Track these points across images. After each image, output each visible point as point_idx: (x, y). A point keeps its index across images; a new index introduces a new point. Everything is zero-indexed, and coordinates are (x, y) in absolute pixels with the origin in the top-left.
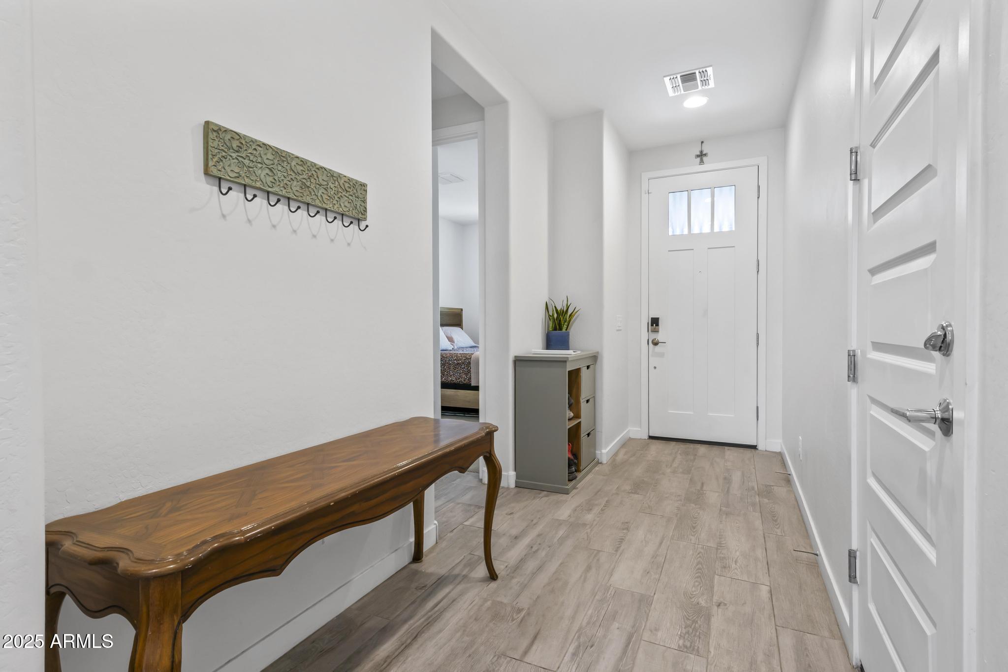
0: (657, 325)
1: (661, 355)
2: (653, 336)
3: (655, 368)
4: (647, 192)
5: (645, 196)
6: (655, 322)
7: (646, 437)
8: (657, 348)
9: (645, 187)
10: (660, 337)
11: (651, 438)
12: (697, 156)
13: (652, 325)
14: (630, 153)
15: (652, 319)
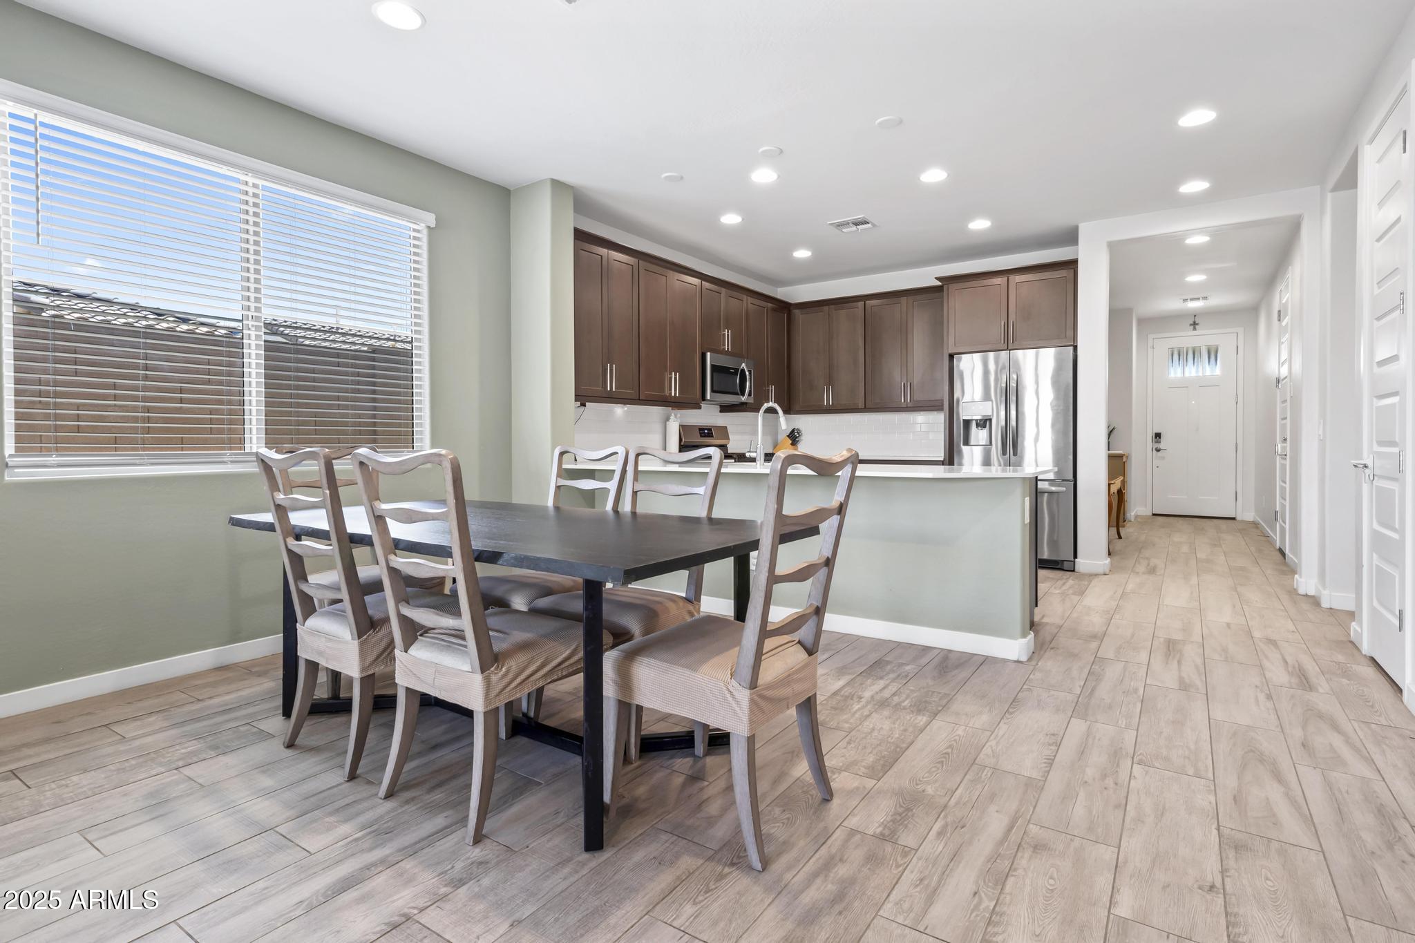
0: (1160, 438)
1: (1163, 458)
2: (1156, 445)
3: (1158, 467)
4: (1153, 347)
5: (1150, 351)
6: (1158, 436)
7: (1151, 514)
8: (1160, 453)
9: (1150, 343)
10: (1161, 446)
11: (1154, 515)
12: (1191, 325)
13: (1156, 437)
14: (1141, 321)
15: (1156, 434)
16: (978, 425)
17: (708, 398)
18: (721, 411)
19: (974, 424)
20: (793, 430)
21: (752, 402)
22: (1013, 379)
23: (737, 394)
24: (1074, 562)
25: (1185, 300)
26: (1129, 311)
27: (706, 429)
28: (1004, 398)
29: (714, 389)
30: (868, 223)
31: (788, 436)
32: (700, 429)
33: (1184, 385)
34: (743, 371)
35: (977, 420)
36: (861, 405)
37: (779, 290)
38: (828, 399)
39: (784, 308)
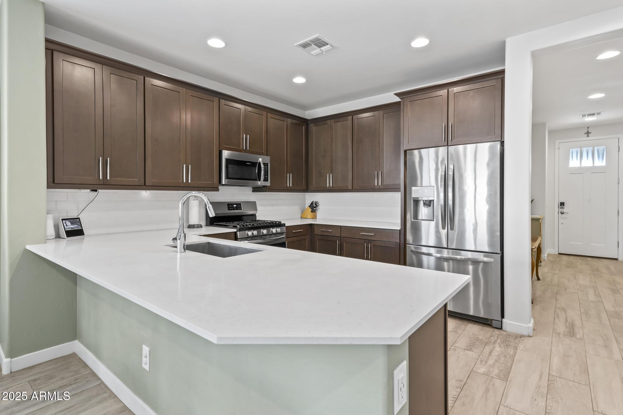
0: (564, 205)
1: (566, 218)
2: (561, 210)
3: (562, 224)
4: (558, 148)
5: (557, 151)
6: (562, 204)
7: (557, 254)
8: (563, 215)
9: (557, 146)
10: (565, 210)
11: (559, 254)
12: (585, 133)
13: (561, 205)
14: (550, 132)
15: (561, 203)
16: (424, 204)
17: (223, 183)
18: (253, 191)
19: (422, 203)
20: (312, 203)
21: (269, 185)
22: (450, 168)
23: (256, 180)
24: (502, 321)
25: (584, 116)
26: (543, 125)
27: (235, 204)
28: (443, 183)
29: (229, 177)
30: (328, 44)
31: (309, 206)
32: (228, 205)
33: (581, 171)
34: (260, 163)
35: (424, 201)
36: (350, 187)
37: (307, 112)
38: (329, 183)
39: (304, 122)
